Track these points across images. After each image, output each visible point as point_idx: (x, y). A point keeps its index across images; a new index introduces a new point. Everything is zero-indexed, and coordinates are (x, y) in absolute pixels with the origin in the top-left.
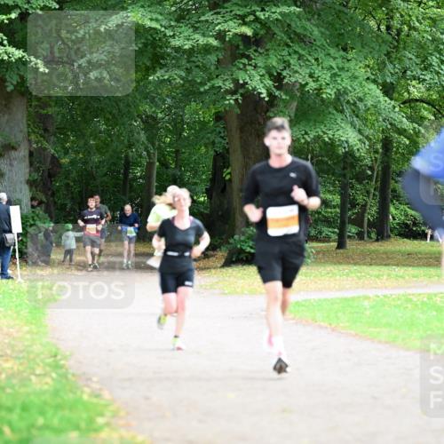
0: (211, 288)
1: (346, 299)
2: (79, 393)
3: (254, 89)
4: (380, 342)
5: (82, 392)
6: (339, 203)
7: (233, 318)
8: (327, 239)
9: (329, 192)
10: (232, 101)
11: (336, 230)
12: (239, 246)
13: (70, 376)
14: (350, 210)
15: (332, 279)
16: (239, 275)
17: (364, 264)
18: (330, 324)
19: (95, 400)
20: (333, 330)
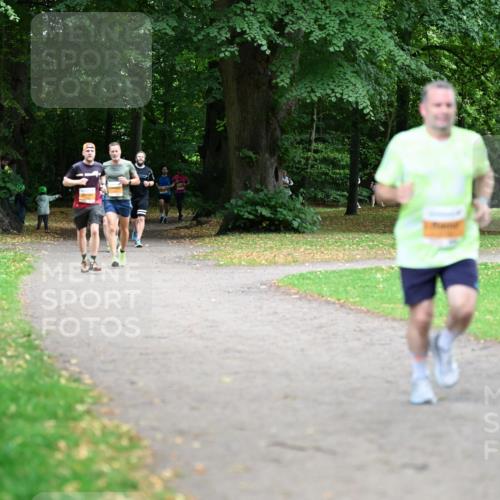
0: (204, 259)
1: (356, 271)
2: (56, 377)
3: (253, 40)
4: (394, 319)
5: (60, 376)
6: (349, 162)
7: (229, 292)
8: (335, 204)
9: (338, 151)
10: (227, 53)
11: (345, 193)
12: (236, 211)
13: (45, 358)
14: (360, 170)
15: (340, 249)
16: (236, 244)
17: (377, 232)
18: (339, 300)
19: (74, 385)
20: (342, 306)
